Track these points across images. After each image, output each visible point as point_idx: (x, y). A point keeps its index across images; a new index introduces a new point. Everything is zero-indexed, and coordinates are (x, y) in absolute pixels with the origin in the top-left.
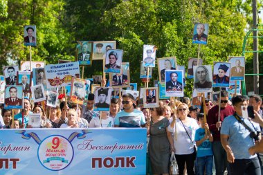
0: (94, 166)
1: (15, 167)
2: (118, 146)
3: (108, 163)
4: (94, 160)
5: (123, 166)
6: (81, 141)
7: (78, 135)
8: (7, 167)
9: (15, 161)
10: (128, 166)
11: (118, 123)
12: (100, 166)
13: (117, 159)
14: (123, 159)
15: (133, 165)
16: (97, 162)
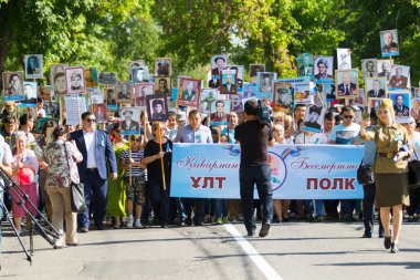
0: (309, 187)
1: (220, 186)
2: (337, 164)
3: (325, 184)
4: (309, 180)
5: (341, 188)
6: (295, 159)
7: (292, 152)
8: (212, 186)
9: (221, 180)
10: (347, 188)
11: (334, 139)
12: (316, 188)
13: (335, 180)
14: (341, 180)
15: (353, 188)
16: (312, 183)
